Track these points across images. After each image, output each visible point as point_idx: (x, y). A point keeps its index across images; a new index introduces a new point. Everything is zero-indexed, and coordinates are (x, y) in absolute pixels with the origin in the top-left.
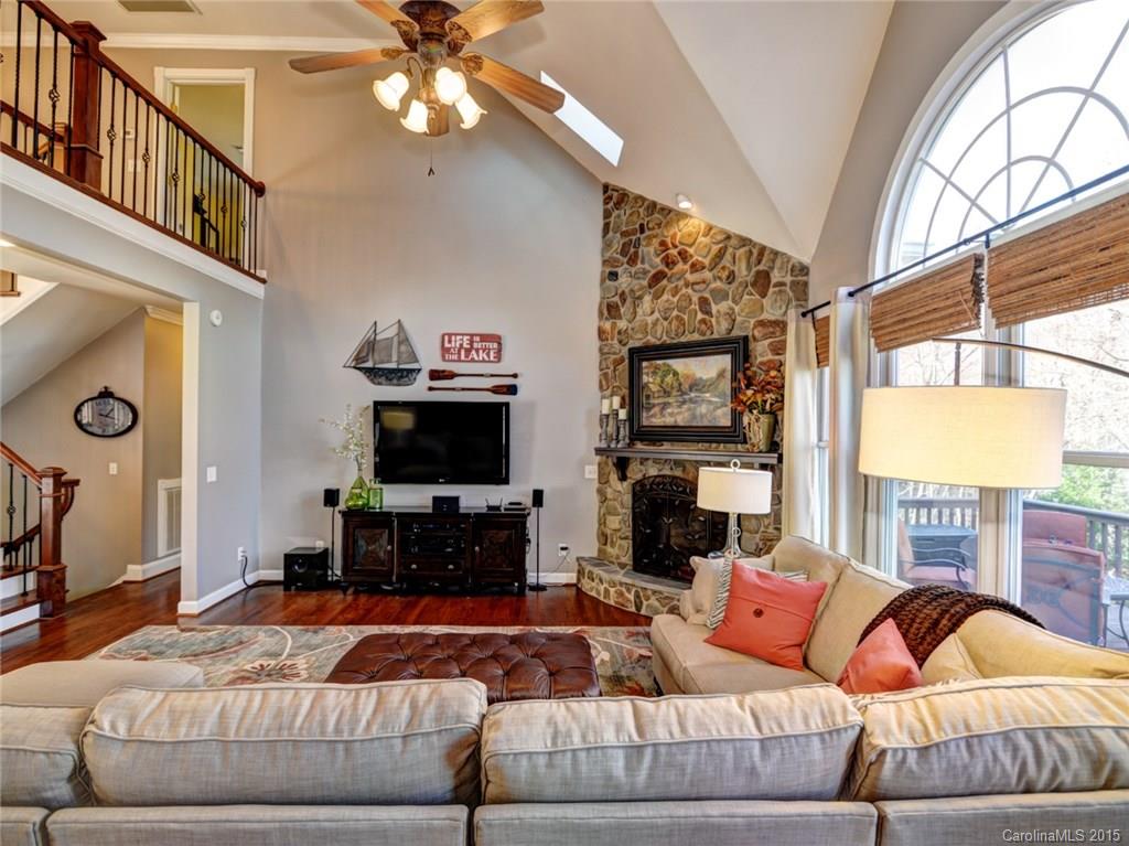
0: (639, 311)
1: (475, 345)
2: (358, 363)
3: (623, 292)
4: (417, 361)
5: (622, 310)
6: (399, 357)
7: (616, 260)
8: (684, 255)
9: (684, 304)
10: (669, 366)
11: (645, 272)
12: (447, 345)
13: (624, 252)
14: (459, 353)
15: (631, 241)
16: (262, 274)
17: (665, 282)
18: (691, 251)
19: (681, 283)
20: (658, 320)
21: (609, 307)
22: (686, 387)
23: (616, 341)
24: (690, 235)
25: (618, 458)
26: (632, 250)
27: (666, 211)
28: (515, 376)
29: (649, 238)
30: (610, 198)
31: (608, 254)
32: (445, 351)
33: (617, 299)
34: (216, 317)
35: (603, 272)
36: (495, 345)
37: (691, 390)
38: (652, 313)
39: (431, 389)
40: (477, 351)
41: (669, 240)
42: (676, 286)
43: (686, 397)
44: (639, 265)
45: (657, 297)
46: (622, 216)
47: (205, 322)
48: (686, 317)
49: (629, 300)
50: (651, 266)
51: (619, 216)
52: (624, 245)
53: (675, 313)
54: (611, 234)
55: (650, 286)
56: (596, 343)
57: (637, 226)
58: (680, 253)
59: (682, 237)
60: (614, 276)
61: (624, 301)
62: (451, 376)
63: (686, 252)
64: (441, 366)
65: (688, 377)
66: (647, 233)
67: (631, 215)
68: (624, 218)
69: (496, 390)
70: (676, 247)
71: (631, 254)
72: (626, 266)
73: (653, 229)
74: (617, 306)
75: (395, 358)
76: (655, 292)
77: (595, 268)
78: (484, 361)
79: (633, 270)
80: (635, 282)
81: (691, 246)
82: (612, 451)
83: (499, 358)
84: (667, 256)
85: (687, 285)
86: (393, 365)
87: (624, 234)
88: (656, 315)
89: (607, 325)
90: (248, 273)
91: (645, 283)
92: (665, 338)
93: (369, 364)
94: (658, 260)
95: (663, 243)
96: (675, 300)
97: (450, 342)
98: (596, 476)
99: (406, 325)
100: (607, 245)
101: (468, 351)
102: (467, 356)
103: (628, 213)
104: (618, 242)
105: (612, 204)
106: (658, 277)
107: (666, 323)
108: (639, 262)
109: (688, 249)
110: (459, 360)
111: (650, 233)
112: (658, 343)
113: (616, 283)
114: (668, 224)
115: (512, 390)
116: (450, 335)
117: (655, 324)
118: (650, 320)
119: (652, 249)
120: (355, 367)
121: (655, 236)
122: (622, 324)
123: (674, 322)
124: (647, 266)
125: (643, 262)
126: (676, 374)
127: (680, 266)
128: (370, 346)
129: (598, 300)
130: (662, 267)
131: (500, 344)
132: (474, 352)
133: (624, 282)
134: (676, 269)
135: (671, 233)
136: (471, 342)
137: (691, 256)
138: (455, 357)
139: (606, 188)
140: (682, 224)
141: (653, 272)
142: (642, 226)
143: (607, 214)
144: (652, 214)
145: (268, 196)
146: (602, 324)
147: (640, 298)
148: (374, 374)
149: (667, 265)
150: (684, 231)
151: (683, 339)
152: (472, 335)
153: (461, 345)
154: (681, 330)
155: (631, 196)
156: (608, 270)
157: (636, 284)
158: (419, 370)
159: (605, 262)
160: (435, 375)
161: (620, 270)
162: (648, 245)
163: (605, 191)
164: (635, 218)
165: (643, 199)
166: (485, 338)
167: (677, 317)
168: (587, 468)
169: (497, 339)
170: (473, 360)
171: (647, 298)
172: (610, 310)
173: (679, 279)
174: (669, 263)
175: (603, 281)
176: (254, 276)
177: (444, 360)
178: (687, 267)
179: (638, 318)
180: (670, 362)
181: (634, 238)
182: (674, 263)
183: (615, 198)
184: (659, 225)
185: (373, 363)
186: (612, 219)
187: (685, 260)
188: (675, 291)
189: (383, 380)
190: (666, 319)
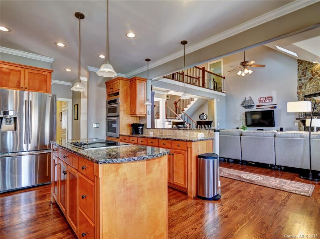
0: (307, 87)
1: (266, 99)
2: (242, 105)
3: (303, 83)
4: (254, 103)
5: (303, 87)
6: (250, 103)
7: (301, 76)
8: (317, 73)
9: (317, 84)
10: (313, 99)
11: (308, 78)
12: (260, 100)
13: (303, 74)
14: (263, 101)
15: (304, 71)
16: (225, 92)
17: (312, 80)
18: (318, 72)
19: (317, 79)
20: (311, 88)
21: (300, 87)
22: (317, 103)
23: (301, 94)
24: (318, 68)
25: (302, 120)
26: (305, 73)
27: (312, 63)
28: (276, 104)
29: (308, 70)
30: (299, 62)
31: (299, 75)
32: (260, 101)
33: (301, 85)
34: (218, 100)
35: (298, 79)
36: (271, 99)
37: (319, 104)
38: (310, 87)
39: (257, 109)
40: (267, 100)
41: (313, 70)
42: (315, 80)
43: (318, 105)
44: (306, 77)
45: (311, 83)
46: (302, 66)
47: (217, 102)
48: (318, 87)
49: (304, 85)
50: (309, 76)
51: (301, 66)
52: (303, 72)
53: (315, 86)
54: (299, 71)
55: (309, 81)
56: (297, 95)
57: (306, 68)
58: (316, 73)
59: (316, 69)
60: (300, 80)
61: (303, 85)
62: (261, 106)
63: (317, 72)
64: (259, 104)
65: (318, 101)
66: (308, 69)
67: (304, 66)
68: (302, 67)
69: (271, 108)
70: (315, 71)
71: (304, 74)
72: (303, 77)
73: (309, 68)
74: (302, 86)
75: (249, 103)
76: (311, 82)
77: (296, 79)
78: (268, 102)
79: (305, 78)
80: (306, 80)
81: (318, 71)
82: (301, 119)
83: (272, 101)
84: (313, 74)
85: (318, 80)
86: (249, 105)
87: (302, 70)
88: (311, 87)
89: (299, 91)
90: (223, 92)
91: (308, 80)
92: (313, 92)
93: (244, 105)
94: (311, 75)
95: (312, 71)
96: (315, 83)
97: (261, 99)
98: (298, 125)
99: (252, 97)
100: (299, 73)
101: (265, 101)
102: (264, 101)
103: (303, 65)
104: (301, 72)
105: (299, 64)
106: (311, 79)
107: (313, 89)
108: (306, 76)
109: (317, 71)
110: (263, 102)
111: (309, 69)
112: (311, 94)
113: (301, 81)
114: (313, 66)
115: (275, 107)
116: (260, 98)
117: (310, 90)
118: (309, 89)
119: (309, 73)
120: (242, 106)
121: (310, 70)
122: (303, 90)
123: (315, 89)
124: (308, 77)
125: (307, 76)
126: (315, 100)
127: (316, 75)
128: (244, 102)
129: (297, 86)
130: (312, 76)
131: (272, 98)
132: (266, 101)
133: (303, 81)
134: (315, 76)
135: (314, 68)
136: (265, 99)
137: (319, 73)
138: (262, 102)
139: (298, 60)
140: (316, 66)
141: (310, 78)
142: (307, 68)
143: (299, 66)
144: (309, 65)
145: (226, 79)
146: (298, 91)
147: (307, 84)
148: (245, 107)
149: (313, 76)
150: (317, 67)
151: (317, 92)
152: (265, 97)
153: (263, 100)
154: (317, 90)
155: (304, 61)
156: (299, 79)
157: (306, 81)
158: (254, 105)
159: (298, 77)
160: (258, 106)
161: (302, 78)
162: (308, 72)
163: (298, 61)
164: (305, 66)
165: (307, 62)
166: (268, 97)
167: (316, 87)
168: (295, 123)
169: (271, 97)
170: (266, 102)
171: (308, 84)
172: (300, 88)
173: (316, 79)
174: (313, 75)
175: (298, 81)
176: (224, 93)
177: (259, 103)
178: (318, 75)
179: (307, 89)
180: (314, 98)
181: (305, 71)
182: (314, 75)
183: (300, 62)
184: (311, 67)
185: (245, 105)
186: (300, 67)
187: (317, 74)
188: (315, 82)
189: (247, 108)
190: (313, 88)
